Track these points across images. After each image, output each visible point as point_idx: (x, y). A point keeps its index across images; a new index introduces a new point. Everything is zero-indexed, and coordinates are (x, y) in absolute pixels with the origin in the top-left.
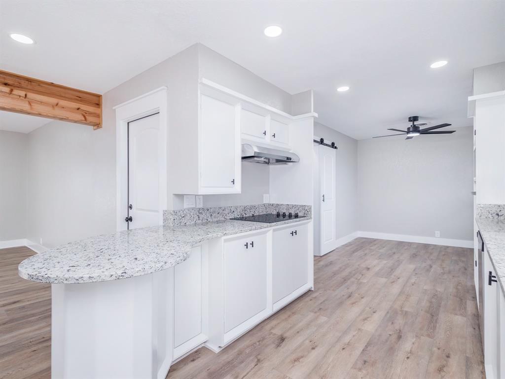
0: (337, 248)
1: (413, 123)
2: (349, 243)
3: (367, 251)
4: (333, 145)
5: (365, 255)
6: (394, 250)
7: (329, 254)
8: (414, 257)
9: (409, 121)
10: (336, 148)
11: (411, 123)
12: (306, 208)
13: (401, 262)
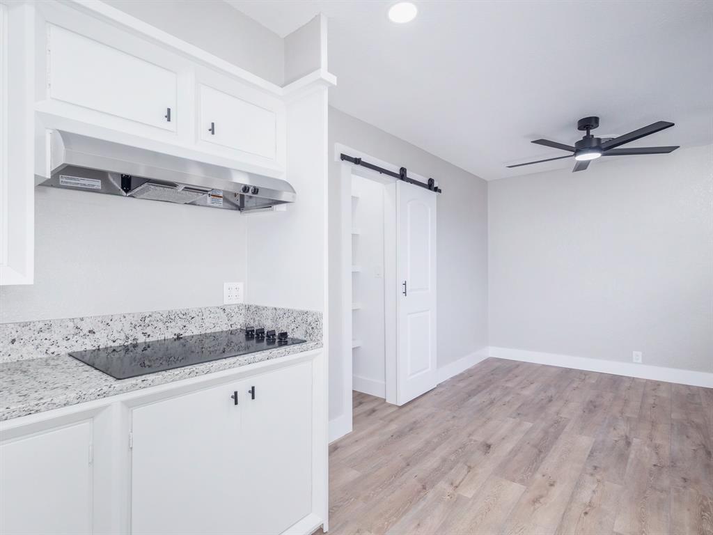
0: (440, 385)
1: (588, 133)
2: (469, 370)
3: (497, 393)
4: (430, 185)
5: (492, 403)
6: (552, 392)
7: (416, 403)
8: (590, 411)
9: (580, 128)
10: (436, 189)
11: (584, 133)
12: (310, 319)
13: (564, 426)
